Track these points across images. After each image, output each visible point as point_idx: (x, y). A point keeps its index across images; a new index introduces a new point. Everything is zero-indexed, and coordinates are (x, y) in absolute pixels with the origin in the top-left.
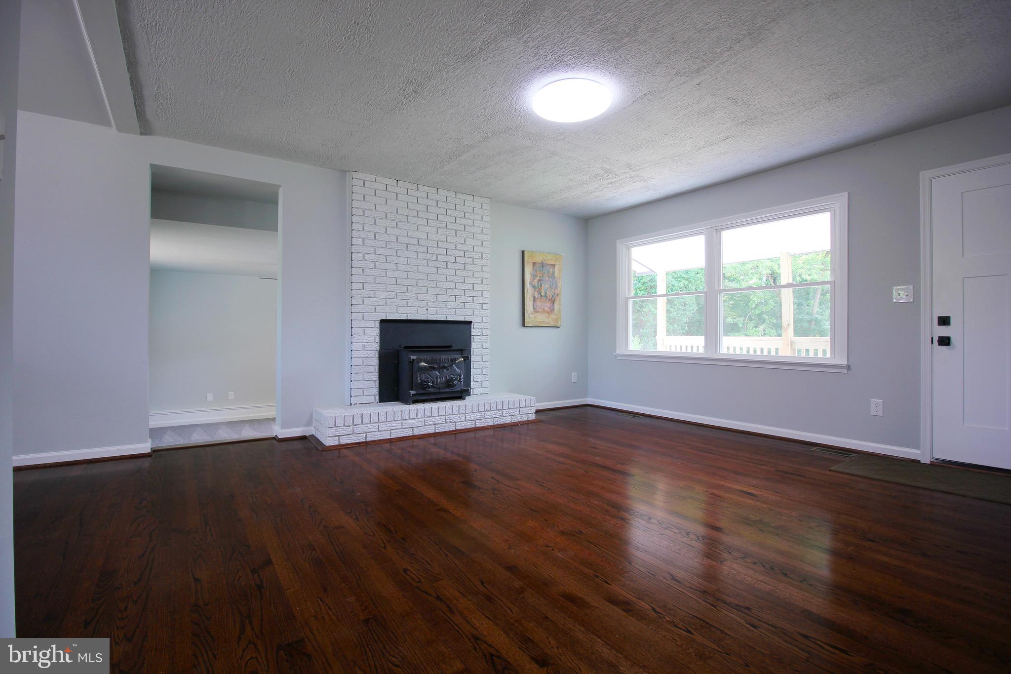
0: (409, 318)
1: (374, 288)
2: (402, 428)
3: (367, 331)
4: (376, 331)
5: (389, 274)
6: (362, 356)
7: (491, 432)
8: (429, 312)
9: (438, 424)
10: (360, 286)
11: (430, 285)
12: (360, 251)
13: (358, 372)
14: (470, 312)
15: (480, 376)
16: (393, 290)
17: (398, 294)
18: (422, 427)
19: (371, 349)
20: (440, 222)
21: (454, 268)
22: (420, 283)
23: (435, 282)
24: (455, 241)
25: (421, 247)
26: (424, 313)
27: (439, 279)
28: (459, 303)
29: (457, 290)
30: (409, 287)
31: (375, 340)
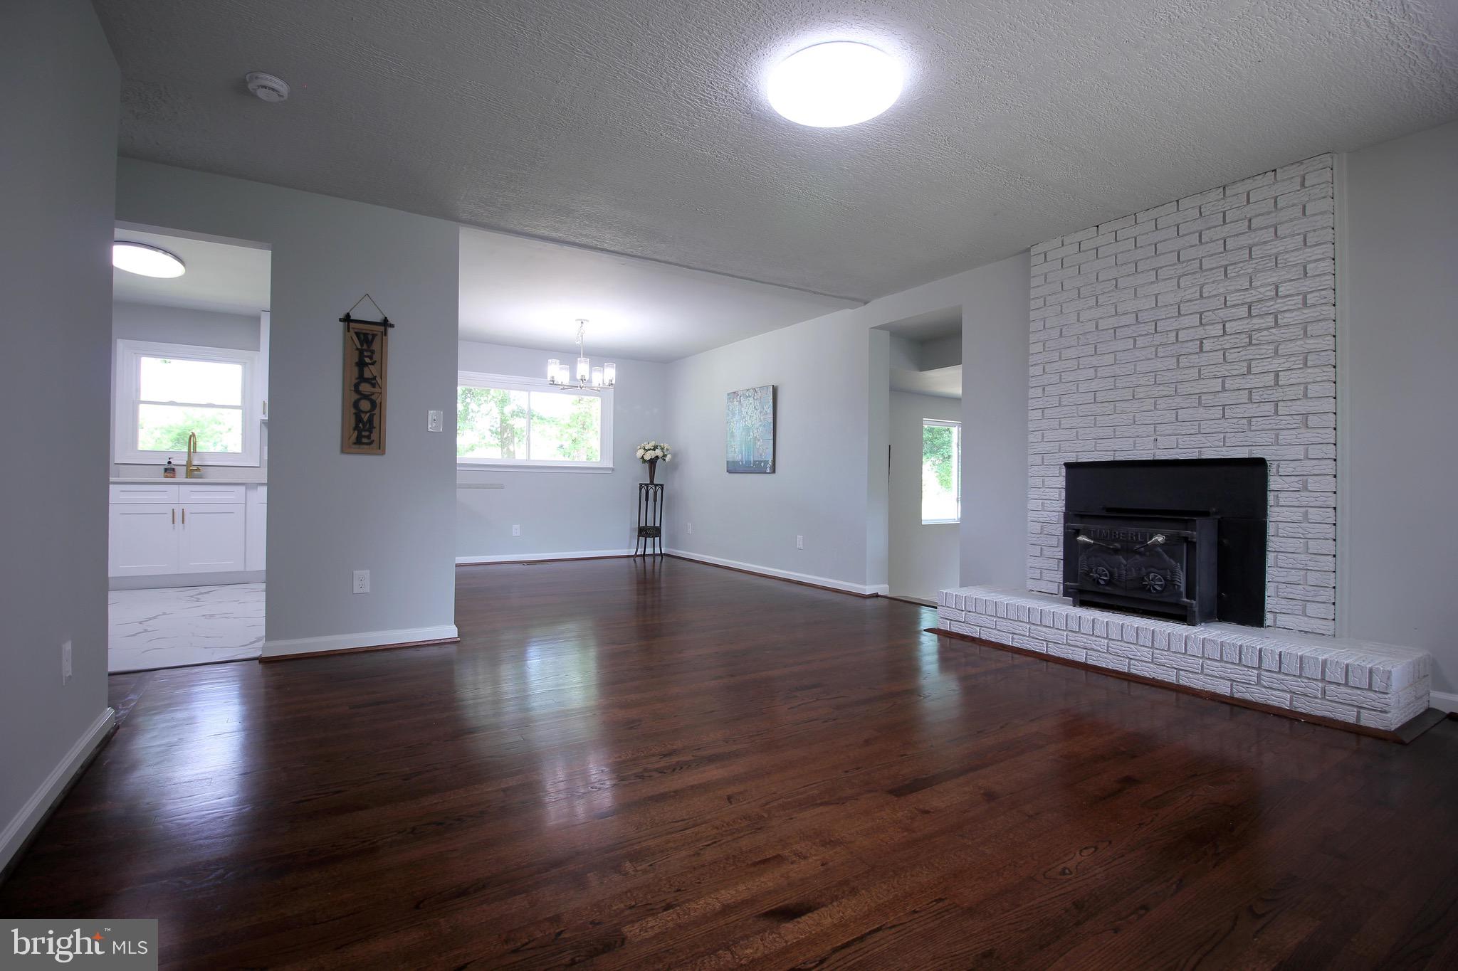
0: (1118, 458)
1: (1059, 414)
2: (1029, 636)
3: (1049, 482)
4: (1061, 482)
5: (1083, 387)
6: (1041, 520)
7: (1172, 696)
8: (1160, 445)
9: (1093, 650)
10: (1038, 414)
11: (1161, 393)
12: (1039, 362)
13: (1035, 542)
14: (1267, 437)
15: (1301, 587)
16: (1090, 413)
17: (1099, 418)
18: (1063, 646)
19: (1054, 509)
20: (1185, 264)
21: (1219, 347)
22: (1141, 393)
23: (1173, 386)
24: (1221, 291)
25: (1143, 325)
26: (1149, 447)
27: (1180, 378)
28: (1235, 421)
29: (1226, 394)
30: (1118, 404)
31: (1060, 495)
